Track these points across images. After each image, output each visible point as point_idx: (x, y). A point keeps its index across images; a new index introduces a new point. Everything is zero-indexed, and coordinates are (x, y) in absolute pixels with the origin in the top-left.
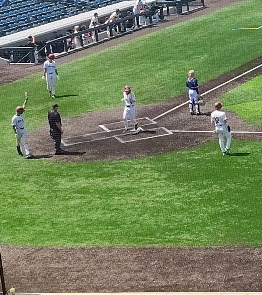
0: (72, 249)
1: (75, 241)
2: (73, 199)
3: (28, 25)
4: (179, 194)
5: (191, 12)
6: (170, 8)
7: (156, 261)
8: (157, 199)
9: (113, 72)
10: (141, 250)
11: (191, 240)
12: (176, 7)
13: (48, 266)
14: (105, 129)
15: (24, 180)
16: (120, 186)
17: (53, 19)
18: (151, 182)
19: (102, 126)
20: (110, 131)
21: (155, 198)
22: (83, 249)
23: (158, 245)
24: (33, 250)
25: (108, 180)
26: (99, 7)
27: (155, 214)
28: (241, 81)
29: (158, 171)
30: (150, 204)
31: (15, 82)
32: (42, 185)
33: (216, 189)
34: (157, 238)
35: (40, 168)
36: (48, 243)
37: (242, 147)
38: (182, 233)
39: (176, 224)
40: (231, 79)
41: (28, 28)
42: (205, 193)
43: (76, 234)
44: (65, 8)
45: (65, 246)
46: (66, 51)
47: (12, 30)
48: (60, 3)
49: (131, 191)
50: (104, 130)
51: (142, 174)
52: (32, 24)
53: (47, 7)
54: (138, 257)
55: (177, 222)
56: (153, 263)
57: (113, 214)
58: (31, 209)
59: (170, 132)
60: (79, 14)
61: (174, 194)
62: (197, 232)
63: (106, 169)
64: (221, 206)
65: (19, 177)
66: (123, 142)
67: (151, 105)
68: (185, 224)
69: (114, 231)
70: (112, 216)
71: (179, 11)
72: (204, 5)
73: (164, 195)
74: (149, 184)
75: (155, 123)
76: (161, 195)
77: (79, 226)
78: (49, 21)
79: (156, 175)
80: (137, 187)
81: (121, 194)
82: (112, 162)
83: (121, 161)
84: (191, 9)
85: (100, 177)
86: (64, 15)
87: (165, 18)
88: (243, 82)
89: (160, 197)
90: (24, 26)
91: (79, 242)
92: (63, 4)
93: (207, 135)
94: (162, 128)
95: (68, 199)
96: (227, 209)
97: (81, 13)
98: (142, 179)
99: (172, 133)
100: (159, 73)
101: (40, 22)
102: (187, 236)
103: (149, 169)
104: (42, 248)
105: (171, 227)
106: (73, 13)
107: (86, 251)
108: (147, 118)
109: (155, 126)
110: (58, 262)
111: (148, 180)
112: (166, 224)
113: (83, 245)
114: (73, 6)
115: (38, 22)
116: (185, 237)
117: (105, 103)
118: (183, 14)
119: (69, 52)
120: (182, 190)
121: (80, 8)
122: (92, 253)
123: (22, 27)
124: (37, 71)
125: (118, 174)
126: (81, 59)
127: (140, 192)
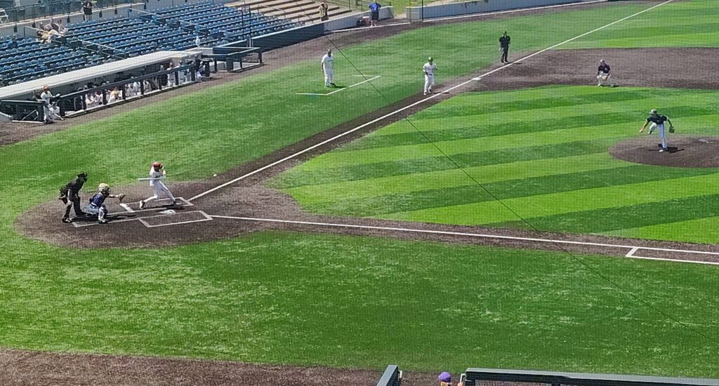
0: (76, 356)
1: (82, 347)
2: (82, 293)
3: (38, 74)
4: (216, 295)
5: (244, 70)
6: (218, 62)
7: (182, 377)
8: (188, 300)
9: (142, 139)
10: (163, 362)
11: (227, 353)
12: (225, 63)
13: (45, 375)
14: (128, 209)
15: (21, 267)
16: (142, 281)
17: (70, 68)
18: (180, 278)
19: (124, 205)
20: (133, 211)
21: (185, 298)
22: (91, 357)
23: (185, 357)
24: (27, 354)
25: (128, 272)
26: (129, 57)
27: (184, 319)
28: (302, 158)
29: (192, 265)
30: (177, 306)
31: (17, 144)
32: (44, 275)
33: (263, 291)
34: (185, 348)
35: (41, 253)
36: (46, 347)
37: (298, 240)
38: (217, 344)
39: (210, 332)
40: (290, 155)
41: (38, 78)
42: (250, 296)
43: (82, 337)
44: (86, 55)
45: (69, 352)
46: (85, 109)
47: (17, 78)
48: (80, 49)
49: (155, 288)
50: (126, 210)
51: (171, 267)
52: (43, 73)
53: (63, 53)
54: (160, 371)
55: (211, 330)
56: (177, 379)
57: (131, 315)
58: (28, 303)
59: (209, 218)
60: (103, 63)
61: (210, 294)
62: (235, 344)
63: (125, 259)
64: (269, 313)
65: (15, 263)
66: (149, 226)
67: (186, 183)
68: (221, 333)
69: (131, 336)
70: (130, 318)
71: (230, 68)
72: (261, 61)
73: (198, 295)
74: (179, 280)
75: (191, 204)
76: (193, 295)
77: (87, 328)
78: (64, 70)
79: (188, 270)
80: (164, 283)
81: (144, 290)
82: (135, 250)
83: (145, 250)
84: (245, 65)
85: (117, 268)
86: (84, 64)
87: (212, 75)
88: (304, 160)
89: (192, 297)
90: (34, 75)
91: (86, 348)
92: (83, 50)
93: (255, 223)
94: (200, 211)
95: (75, 294)
96: (275, 318)
97: (105, 62)
98: (170, 273)
99: (212, 219)
100: (200, 142)
101: (53, 71)
102: (223, 348)
103: (180, 261)
104: (39, 353)
105: (204, 335)
106: (96, 61)
107: (94, 359)
108: (181, 198)
109: (189, 208)
110: (58, 372)
111: (178, 276)
112: (198, 332)
113: (91, 352)
114: (96, 53)
115: (51, 71)
116: (220, 349)
117: (130, 177)
118: (235, 72)
119: (88, 111)
120: (220, 290)
121: (105, 56)
122: (102, 363)
123: (31, 75)
124: (45, 132)
125: (141, 265)
126: (101, 120)
127: (167, 289)
